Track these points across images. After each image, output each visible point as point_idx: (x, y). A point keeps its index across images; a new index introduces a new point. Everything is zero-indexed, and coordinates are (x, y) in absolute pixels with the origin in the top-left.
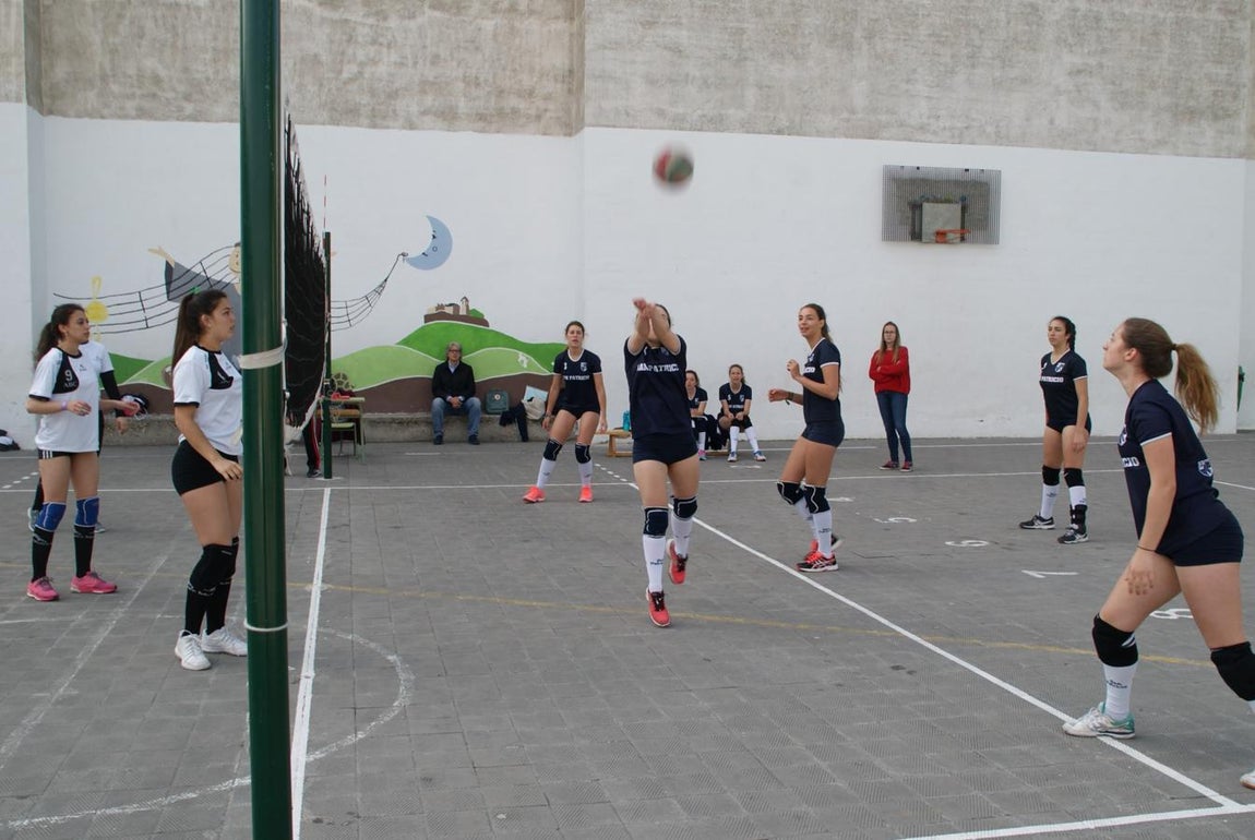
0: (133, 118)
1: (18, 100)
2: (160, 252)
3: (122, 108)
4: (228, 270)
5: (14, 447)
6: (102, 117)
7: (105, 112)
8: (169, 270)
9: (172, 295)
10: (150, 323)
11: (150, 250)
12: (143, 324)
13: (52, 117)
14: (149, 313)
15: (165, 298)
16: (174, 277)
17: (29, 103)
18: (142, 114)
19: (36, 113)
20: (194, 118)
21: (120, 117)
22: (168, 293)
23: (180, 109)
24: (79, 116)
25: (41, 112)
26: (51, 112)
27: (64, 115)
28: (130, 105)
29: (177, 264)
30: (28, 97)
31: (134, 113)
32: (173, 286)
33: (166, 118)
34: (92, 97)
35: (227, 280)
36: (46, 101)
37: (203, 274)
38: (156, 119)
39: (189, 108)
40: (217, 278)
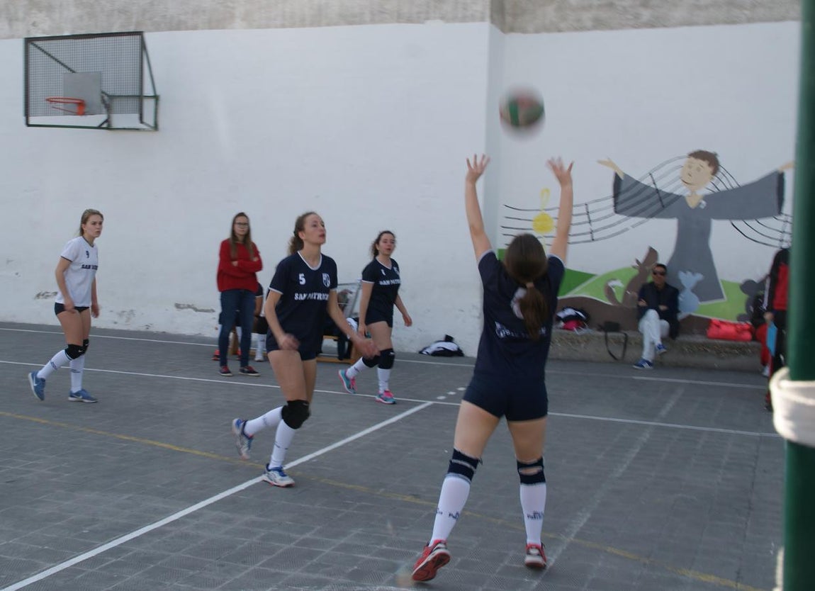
0: (589, 30)
1: (482, 19)
2: (609, 163)
3: (579, 20)
4: (680, 182)
5: (459, 353)
6: (560, 31)
7: (562, 25)
8: (618, 181)
9: (619, 207)
10: (596, 236)
11: (600, 162)
12: (588, 237)
13: (513, 35)
14: (595, 226)
15: (612, 210)
16: (623, 187)
17: (493, 21)
18: (599, 24)
19: (498, 31)
20: (651, 25)
21: (576, 29)
22: (616, 204)
23: (637, 16)
24: (537, 31)
25: (503, 31)
26: (512, 30)
27: (524, 31)
28: (587, 17)
29: (626, 176)
30: (492, 17)
31: (589, 24)
32: (621, 197)
33: (621, 26)
34: (550, 12)
35: (677, 193)
36: (509, 19)
37: (653, 186)
38: (612, 28)
39: (646, 14)
40: (667, 190)
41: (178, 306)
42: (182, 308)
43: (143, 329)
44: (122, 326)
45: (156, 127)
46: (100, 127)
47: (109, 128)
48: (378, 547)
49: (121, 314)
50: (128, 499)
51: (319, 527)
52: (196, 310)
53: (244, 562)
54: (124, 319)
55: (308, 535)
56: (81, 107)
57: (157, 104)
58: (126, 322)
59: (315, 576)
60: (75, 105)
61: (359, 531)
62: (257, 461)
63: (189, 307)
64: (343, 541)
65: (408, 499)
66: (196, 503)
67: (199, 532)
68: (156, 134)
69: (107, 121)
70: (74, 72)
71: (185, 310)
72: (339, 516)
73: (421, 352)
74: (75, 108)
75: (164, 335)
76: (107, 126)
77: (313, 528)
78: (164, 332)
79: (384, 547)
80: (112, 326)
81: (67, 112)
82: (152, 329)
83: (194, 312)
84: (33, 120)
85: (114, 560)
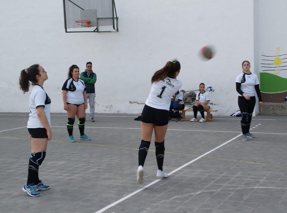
41: (130, 102)
42: (133, 103)
43: (117, 112)
44: (108, 112)
45: (117, 30)
46: (94, 31)
47: (98, 32)
48: (250, 177)
49: (107, 107)
50: (153, 167)
51: (226, 172)
52: (138, 103)
53: (207, 183)
54: (109, 109)
55: (224, 174)
56: (89, 24)
57: (117, 21)
58: (109, 110)
59: (233, 185)
60: (86, 23)
61: (241, 172)
62: (191, 154)
63: (135, 102)
64: (236, 175)
65: (253, 163)
66: (178, 167)
67: (185, 175)
68: (117, 33)
69: (97, 29)
70: (83, 9)
71: (133, 104)
72: (231, 168)
73: (231, 115)
74: (86, 24)
75: (126, 114)
76: (97, 31)
77: (224, 173)
78: (125, 113)
79: (252, 176)
80: (103, 112)
81: (83, 26)
82: (121, 112)
83: (137, 104)
84: (68, 30)
85: (162, 184)
